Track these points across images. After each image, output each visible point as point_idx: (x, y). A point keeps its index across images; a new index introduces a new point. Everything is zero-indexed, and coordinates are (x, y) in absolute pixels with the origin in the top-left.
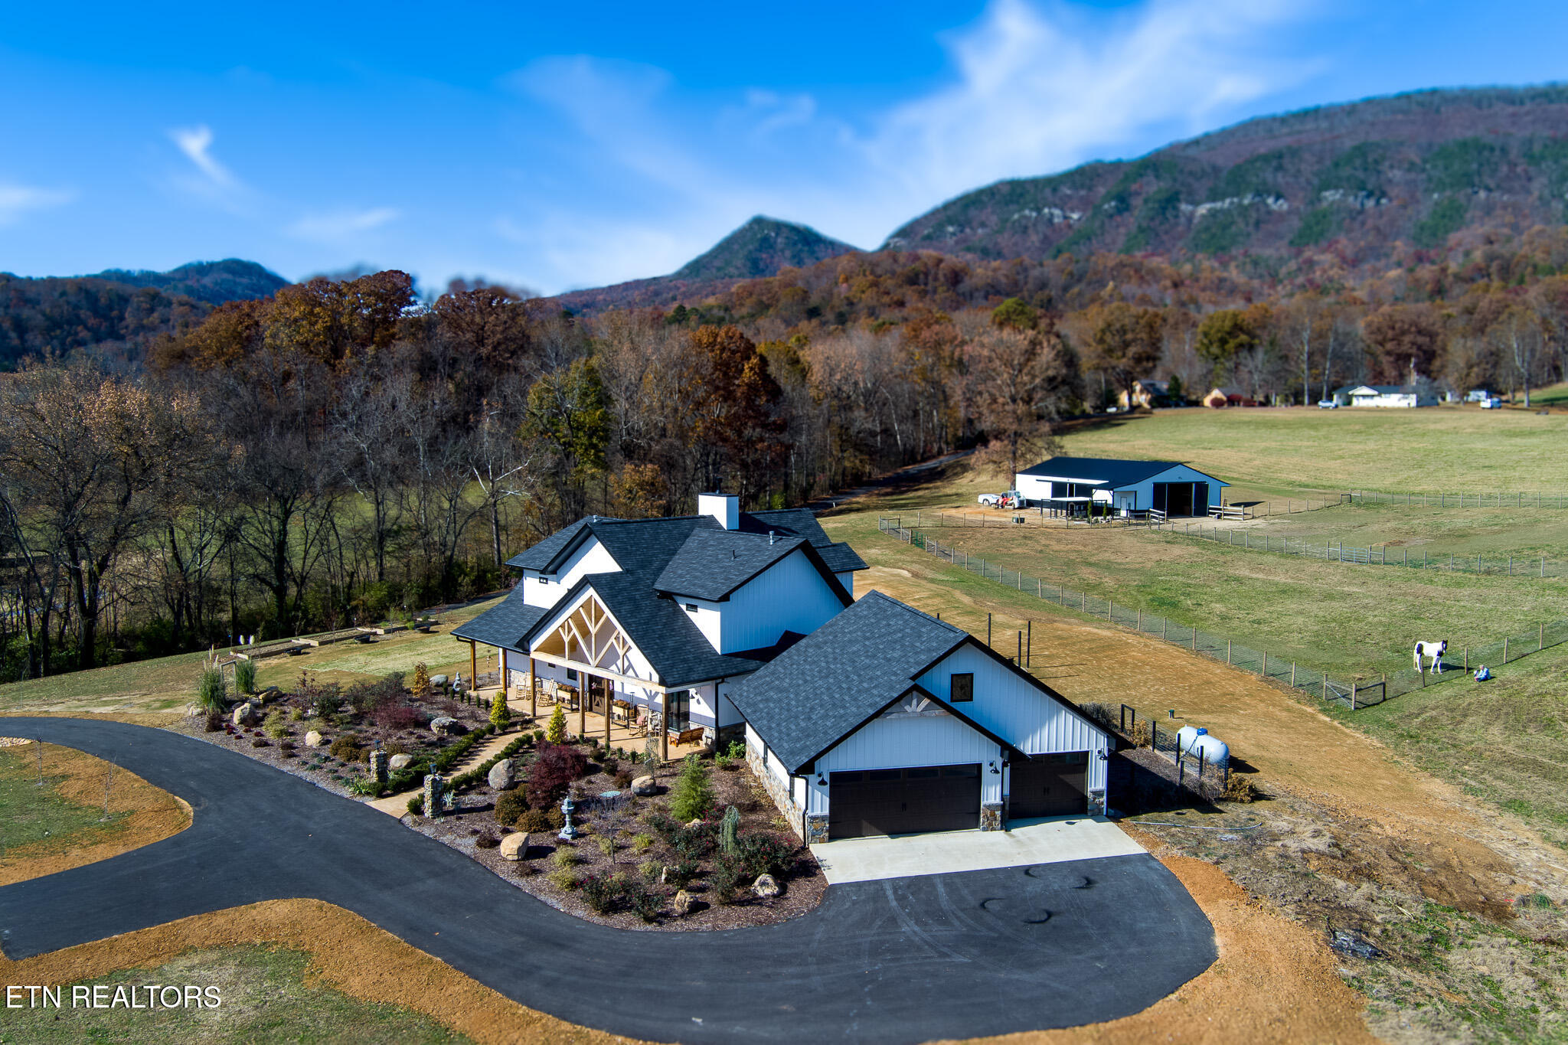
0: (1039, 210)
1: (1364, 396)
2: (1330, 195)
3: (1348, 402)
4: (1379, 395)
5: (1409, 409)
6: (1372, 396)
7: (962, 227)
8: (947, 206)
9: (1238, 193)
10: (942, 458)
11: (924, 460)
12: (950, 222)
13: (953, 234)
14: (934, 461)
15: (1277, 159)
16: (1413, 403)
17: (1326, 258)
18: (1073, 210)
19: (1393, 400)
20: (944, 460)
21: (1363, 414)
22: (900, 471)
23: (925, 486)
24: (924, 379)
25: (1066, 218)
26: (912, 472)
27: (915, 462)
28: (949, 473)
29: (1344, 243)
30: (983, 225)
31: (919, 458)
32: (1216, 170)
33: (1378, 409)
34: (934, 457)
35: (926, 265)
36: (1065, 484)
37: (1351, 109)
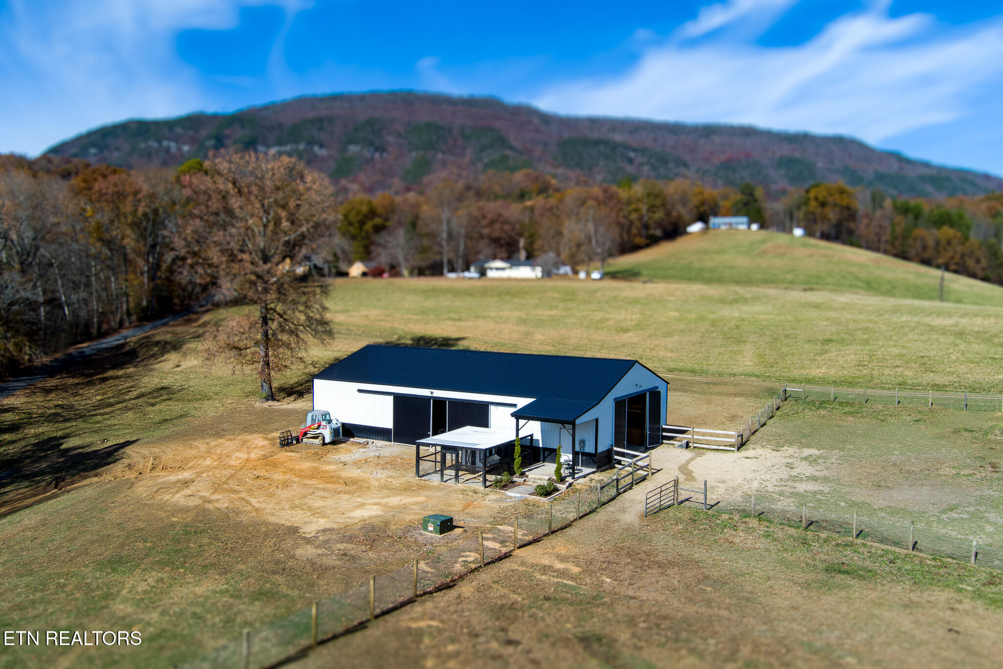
0: (159, 141)
1: (498, 269)
2: (353, 149)
3: (483, 273)
4: (510, 268)
5: (537, 279)
6: (503, 269)
7: (101, 149)
8: (90, 135)
9: (296, 141)
10: (125, 332)
11: (102, 335)
12: (93, 145)
13: (95, 155)
14: (116, 337)
15: (320, 123)
16: (539, 274)
17: (354, 187)
18: (184, 143)
19: (525, 272)
20: (131, 336)
21: (496, 284)
22: (72, 350)
23: (110, 373)
24: (101, 240)
25: (179, 149)
26: (88, 351)
27: (89, 337)
28: (142, 353)
29: (363, 177)
30: (118, 149)
31: (94, 331)
32: (281, 126)
33: (509, 279)
34: (115, 331)
35: (76, 167)
36: (426, 399)
37: (362, 98)
